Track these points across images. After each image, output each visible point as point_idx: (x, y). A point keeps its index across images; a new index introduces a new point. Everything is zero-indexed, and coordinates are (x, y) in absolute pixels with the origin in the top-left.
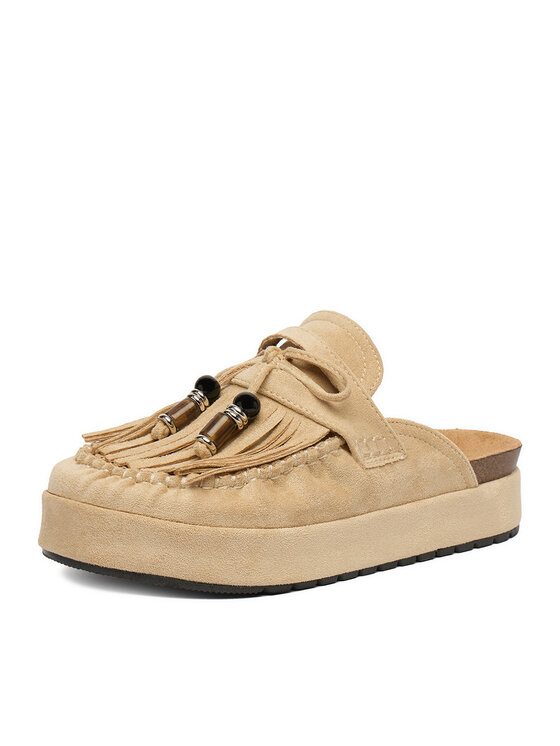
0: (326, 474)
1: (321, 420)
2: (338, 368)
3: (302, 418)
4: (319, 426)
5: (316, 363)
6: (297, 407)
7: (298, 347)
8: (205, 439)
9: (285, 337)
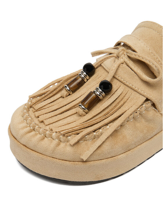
0: (143, 120)
1: (142, 92)
2: (155, 63)
3: (133, 91)
4: (141, 96)
5: (143, 60)
6: (130, 85)
7: (134, 51)
8: (83, 107)
9: (123, 42)
